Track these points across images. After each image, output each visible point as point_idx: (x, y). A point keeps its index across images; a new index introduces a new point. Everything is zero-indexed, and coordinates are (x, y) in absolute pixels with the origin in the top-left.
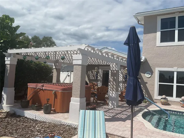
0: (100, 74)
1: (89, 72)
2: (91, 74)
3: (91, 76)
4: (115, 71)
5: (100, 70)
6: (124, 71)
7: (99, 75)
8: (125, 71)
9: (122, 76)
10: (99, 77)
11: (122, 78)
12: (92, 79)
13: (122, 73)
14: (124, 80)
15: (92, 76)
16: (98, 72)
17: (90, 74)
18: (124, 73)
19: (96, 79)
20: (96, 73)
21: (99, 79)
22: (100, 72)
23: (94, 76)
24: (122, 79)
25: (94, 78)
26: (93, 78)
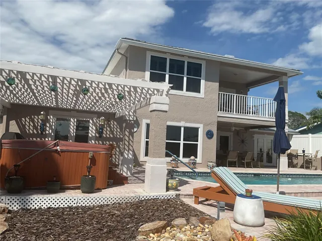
0: (50, 124)
1: (23, 119)
2: (29, 123)
3: (29, 127)
4: (133, 122)
5: (51, 117)
6: (98, 121)
7: (48, 125)
8: (100, 121)
9: (94, 128)
10: (48, 129)
11: (94, 132)
12: (32, 132)
13: (94, 124)
14: (97, 135)
15: (31, 128)
16: (45, 121)
17: (27, 123)
18: (97, 124)
19: (42, 133)
20: (41, 122)
21: (47, 132)
22: (51, 120)
23: (35, 127)
24: (95, 134)
25: (37, 131)
26: (35, 131)
